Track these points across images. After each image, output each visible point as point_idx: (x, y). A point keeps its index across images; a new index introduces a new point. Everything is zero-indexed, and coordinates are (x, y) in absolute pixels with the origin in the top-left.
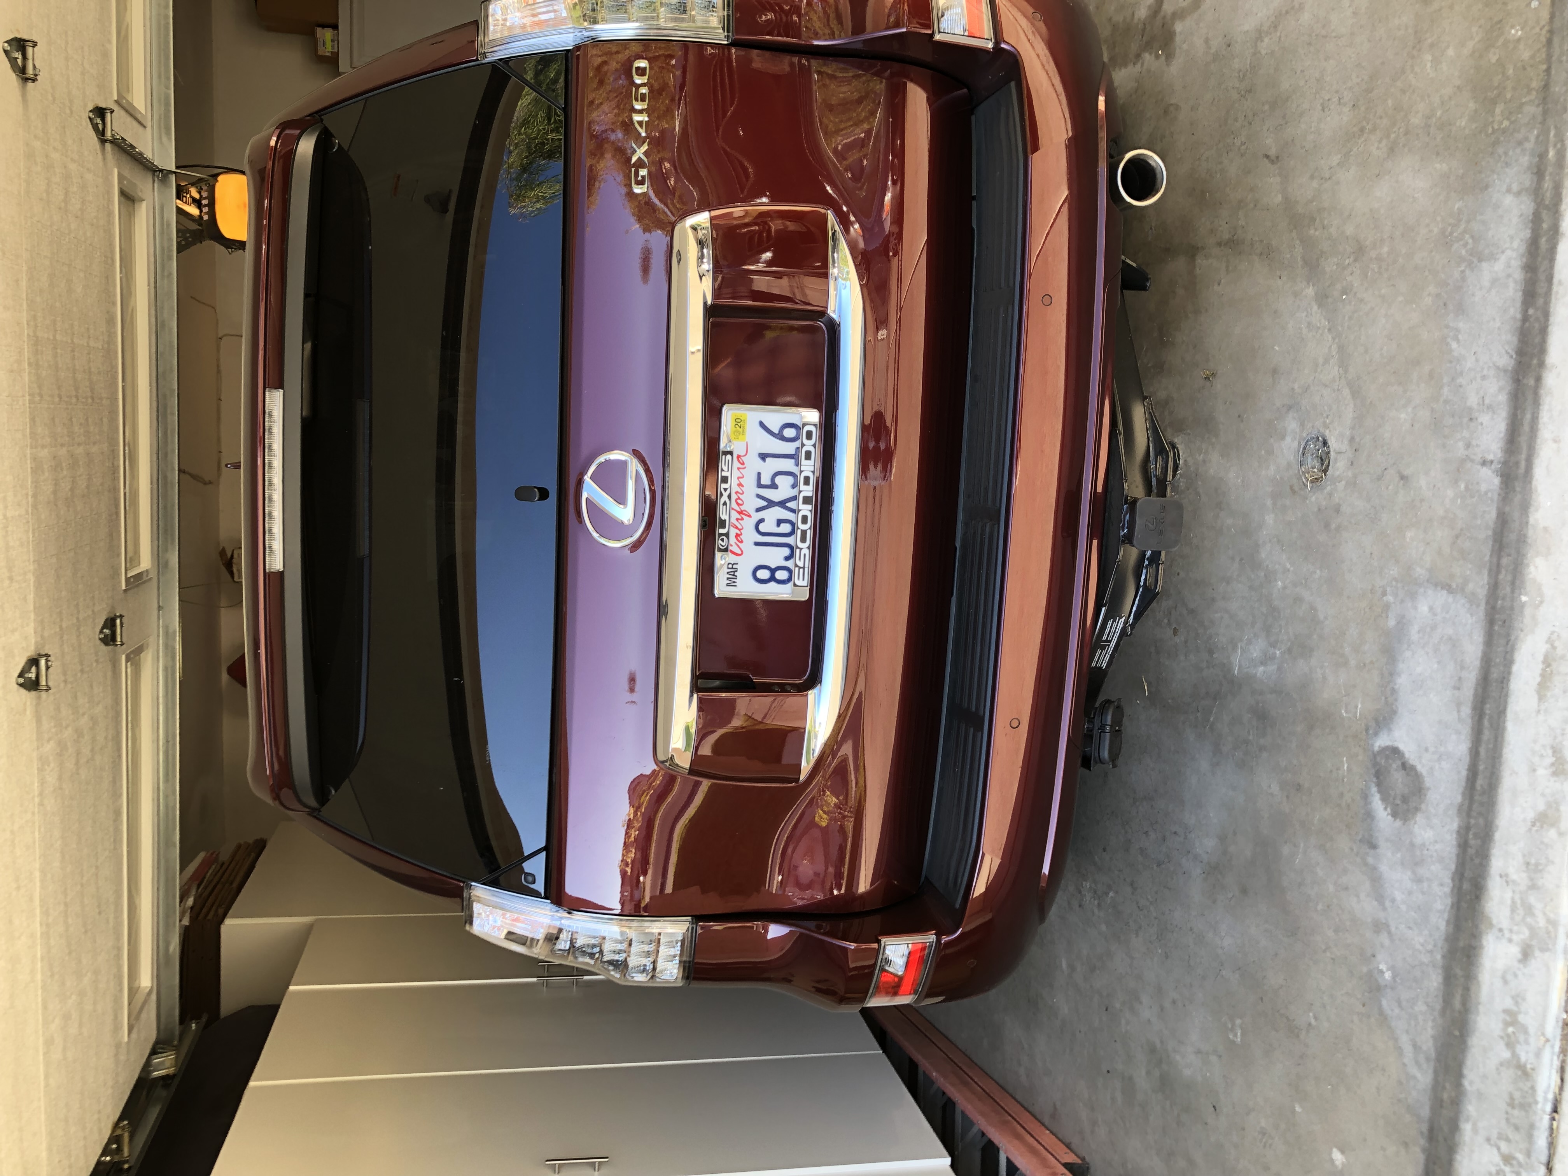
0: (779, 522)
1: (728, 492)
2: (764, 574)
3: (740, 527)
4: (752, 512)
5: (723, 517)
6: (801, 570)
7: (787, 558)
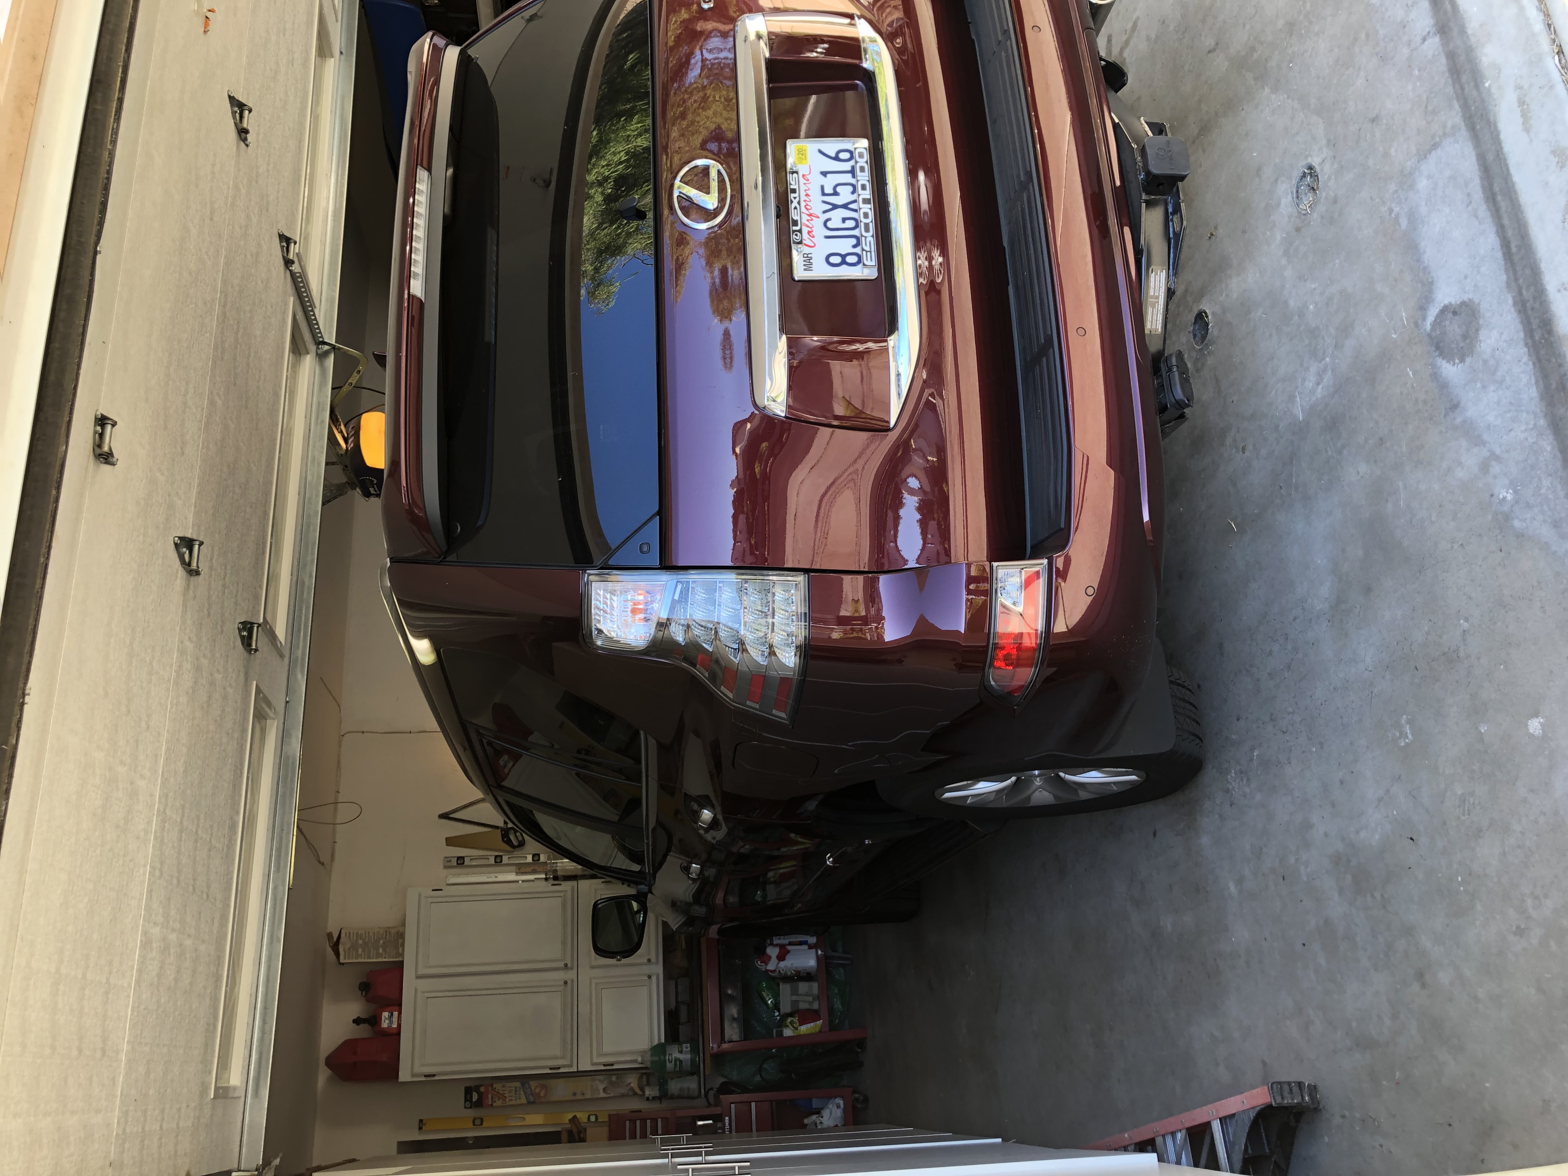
0: (844, 220)
1: (797, 199)
2: (836, 260)
3: (811, 226)
4: (820, 214)
5: (795, 218)
6: (869, 253)
7: (854, 246)
